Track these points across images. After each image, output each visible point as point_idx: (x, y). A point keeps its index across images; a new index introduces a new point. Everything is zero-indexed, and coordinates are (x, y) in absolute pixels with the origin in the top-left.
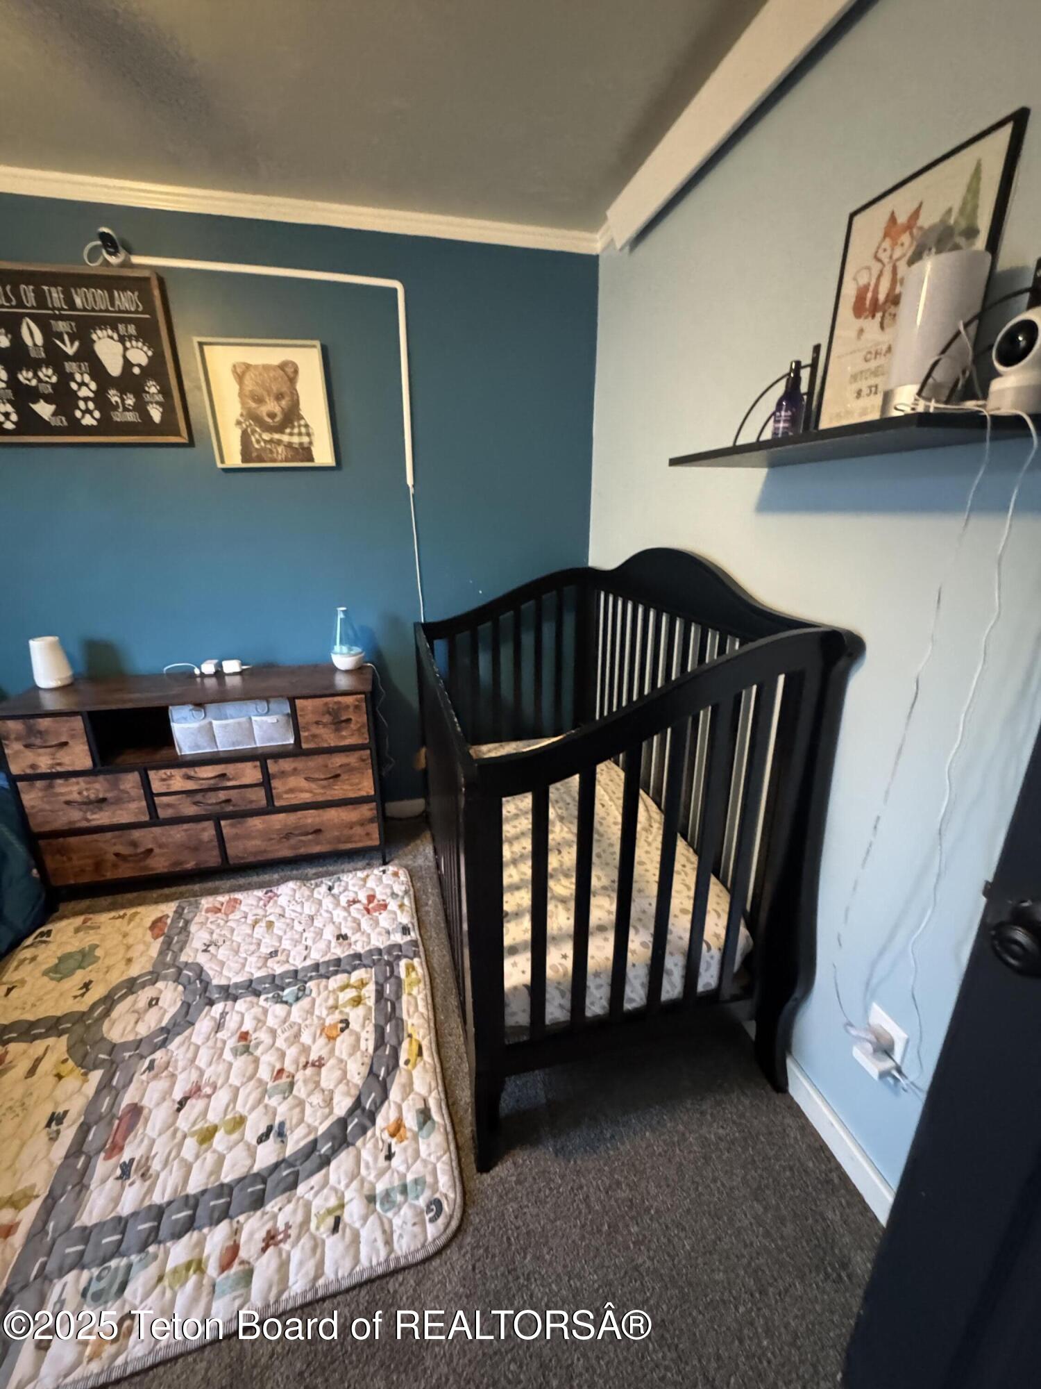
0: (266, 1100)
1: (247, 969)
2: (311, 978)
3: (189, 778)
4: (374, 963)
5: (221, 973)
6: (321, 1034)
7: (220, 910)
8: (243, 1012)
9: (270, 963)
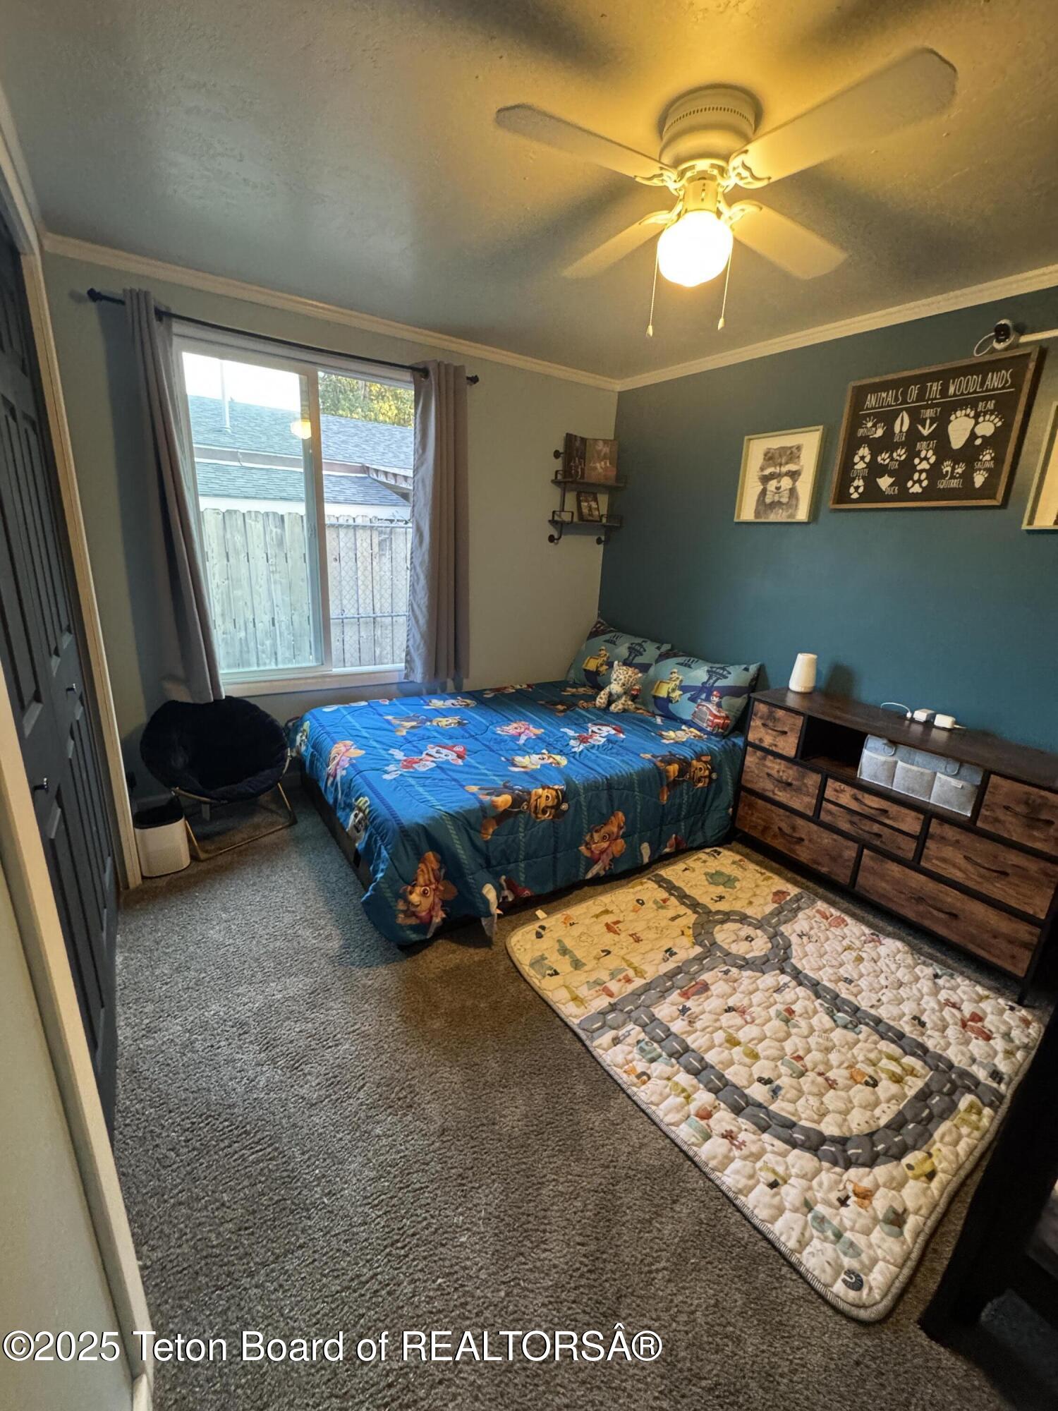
0: (779, 1063)
1: (821, 973)
2: (867, 1024)
3: (856, 799)
4: (937, 1069)
5: (801, 959)
6: (847, 1068)
7: (827, 919)
8: (800, 997)
9: (841, 984)
